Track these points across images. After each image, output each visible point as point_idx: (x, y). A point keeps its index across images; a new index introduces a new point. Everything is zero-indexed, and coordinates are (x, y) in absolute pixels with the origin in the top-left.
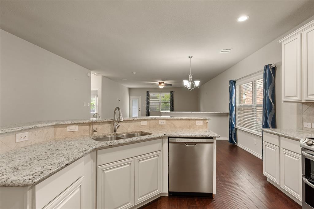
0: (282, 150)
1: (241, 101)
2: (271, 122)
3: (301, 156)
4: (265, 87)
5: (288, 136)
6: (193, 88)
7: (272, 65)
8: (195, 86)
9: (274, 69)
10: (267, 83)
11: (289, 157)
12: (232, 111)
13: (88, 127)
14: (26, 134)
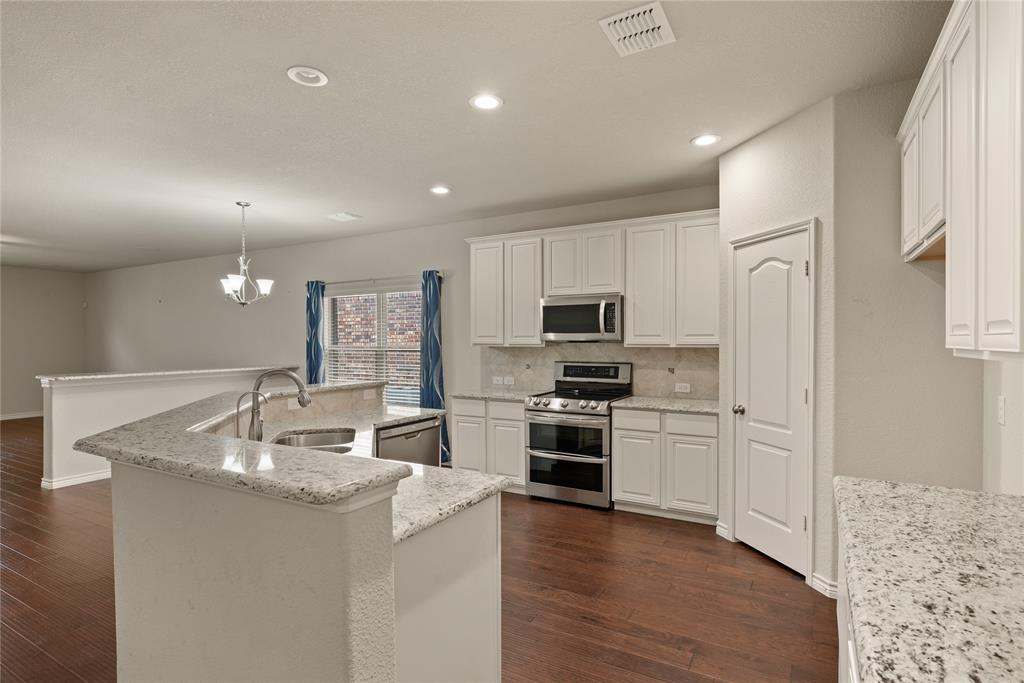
0: (491, 421)
5: (502, 398)
8: (260, 295)
9: (440, 280)
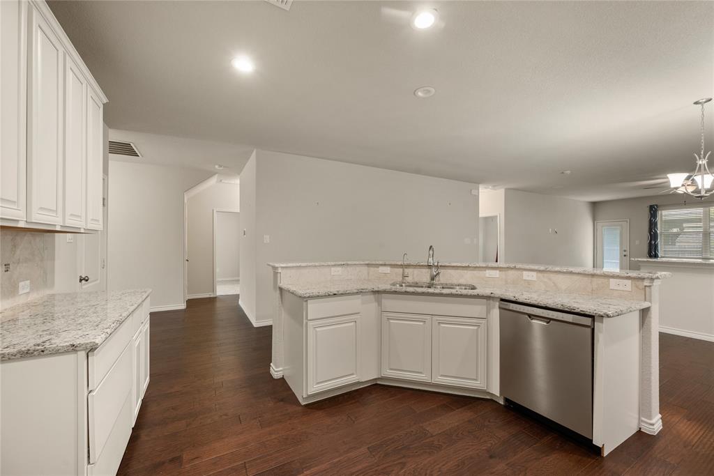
13: (401, 270)
14: (339, 269)
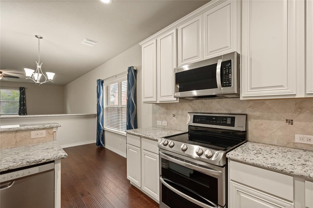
0: (143, 151)
1: (108, 102)
2: (133, 122)
3: (158, 156)
4: (129, 89)
5: (147, 136)
6: (44, 82)
7: (134, 67)
8: (48, 80)
9: (136, 71)
10: (130, 84)
11: (149, 157)
12: (99, 112)
